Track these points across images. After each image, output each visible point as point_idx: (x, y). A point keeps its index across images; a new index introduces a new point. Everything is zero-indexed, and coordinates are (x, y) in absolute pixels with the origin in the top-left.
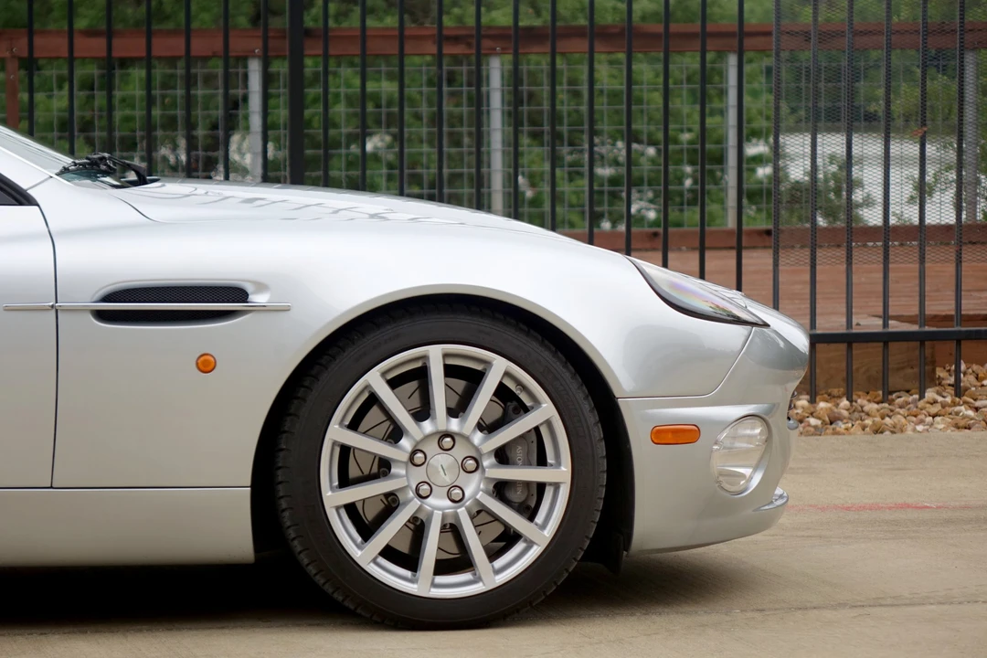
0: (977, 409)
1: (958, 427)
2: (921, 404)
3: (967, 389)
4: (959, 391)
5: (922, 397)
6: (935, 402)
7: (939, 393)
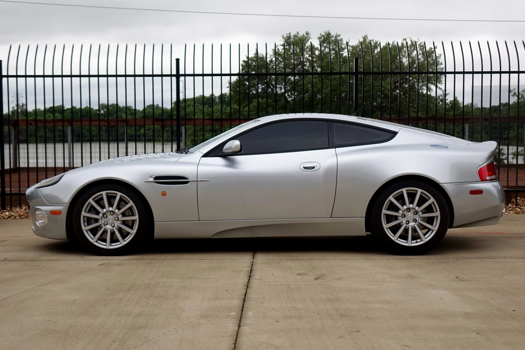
0: (521, 209)
1: (516, 213)
2: (507, 207)
3: (519, 204)
4: (517, 205)
5: (507, 206)
6: (511, 207)
7: (512, 205)
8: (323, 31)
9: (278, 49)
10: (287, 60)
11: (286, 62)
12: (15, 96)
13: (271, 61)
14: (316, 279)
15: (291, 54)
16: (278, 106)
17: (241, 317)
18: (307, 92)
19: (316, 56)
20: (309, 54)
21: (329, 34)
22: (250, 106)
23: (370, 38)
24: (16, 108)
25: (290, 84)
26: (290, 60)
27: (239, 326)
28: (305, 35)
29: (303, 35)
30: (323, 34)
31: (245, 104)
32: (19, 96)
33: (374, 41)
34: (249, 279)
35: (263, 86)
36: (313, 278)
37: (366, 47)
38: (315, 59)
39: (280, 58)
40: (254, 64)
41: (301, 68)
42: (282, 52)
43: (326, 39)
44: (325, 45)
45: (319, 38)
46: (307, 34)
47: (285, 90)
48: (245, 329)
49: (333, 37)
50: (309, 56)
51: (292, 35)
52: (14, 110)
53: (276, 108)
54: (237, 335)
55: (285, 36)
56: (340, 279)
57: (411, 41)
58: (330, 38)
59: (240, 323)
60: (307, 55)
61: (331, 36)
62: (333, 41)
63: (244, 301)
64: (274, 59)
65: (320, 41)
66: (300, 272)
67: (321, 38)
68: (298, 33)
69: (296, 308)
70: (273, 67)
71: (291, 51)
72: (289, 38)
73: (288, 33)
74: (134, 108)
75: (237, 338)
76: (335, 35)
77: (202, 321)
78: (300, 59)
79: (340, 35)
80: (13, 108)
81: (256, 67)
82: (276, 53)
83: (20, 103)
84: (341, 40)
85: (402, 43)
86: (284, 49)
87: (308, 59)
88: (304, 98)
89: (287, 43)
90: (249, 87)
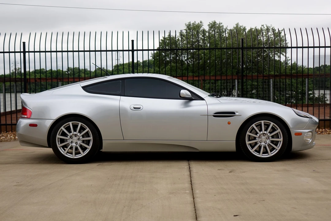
8: (211, 21)
9: (183, 32)
10: (189, 39)
11: (188, 40)
12: (14, 63)
13: (178, 40)
14: (230, 172)
15: (191, 35)
16: (183, 68)
17: (193, 194)
18: (201, 59)
19: (207, 36)
20: (202, 35)
21: (215, 22)
22: (166, 68)
23: (240, 25)
24: (14, 71)
25: (190, 54)
26: (191, 39)
27: (194, 198)
28: (200, 23)
29: (199, 23)
30: (211, 22)
31: (163, 67)
32: (16, 63)
33: (243, 27)
34: (190, 173)
35: (173, 56)
36: (228, 171)
37: (238, 30)
38: (206, 39)
39: (184, 38)
40: (168, 41)
41: (197, 44)
42: (185, 34)
43: (213, 26)
44: (212, 29)
45: (209, 25)
46: (201, 23)
47: (187, 58)
48: (198, 200)
49: (217, 24)
50: (202, 36)
51: (191, 23)
52: (13, 72)
53: (182, 69)
54: (194, 203)
55: (187, 24)
56: (244, 172)
57: (267, 26)
58: (216, 25)
59: (193, 197)
60: (201, 36)
61: (216, 24)
62: (217, 27)
63: (192, 185)
64: (180, 39)
65: (209, 27)
66: (219, 168)
67: (210, 25)
68: (195, 22)
69: (223, 188)
70: (179, 43)
71: (191, 33)
72: (190, 25)
73: (189, 22)
74: (89, 70)
75: (194, 205)
76: (219, 23)
77: (171, 195)
78: (197, 38)
79: (222, 23)
80: (12, 70)
81: (170, 44)
82: (181, 34)
83: (17, 67)
84: (223, 26)
85: (261, 28)
86: (187, 32)
87: (202, 38)
88: (199, 63)
89: (188, 28)
90: (165, 56)
